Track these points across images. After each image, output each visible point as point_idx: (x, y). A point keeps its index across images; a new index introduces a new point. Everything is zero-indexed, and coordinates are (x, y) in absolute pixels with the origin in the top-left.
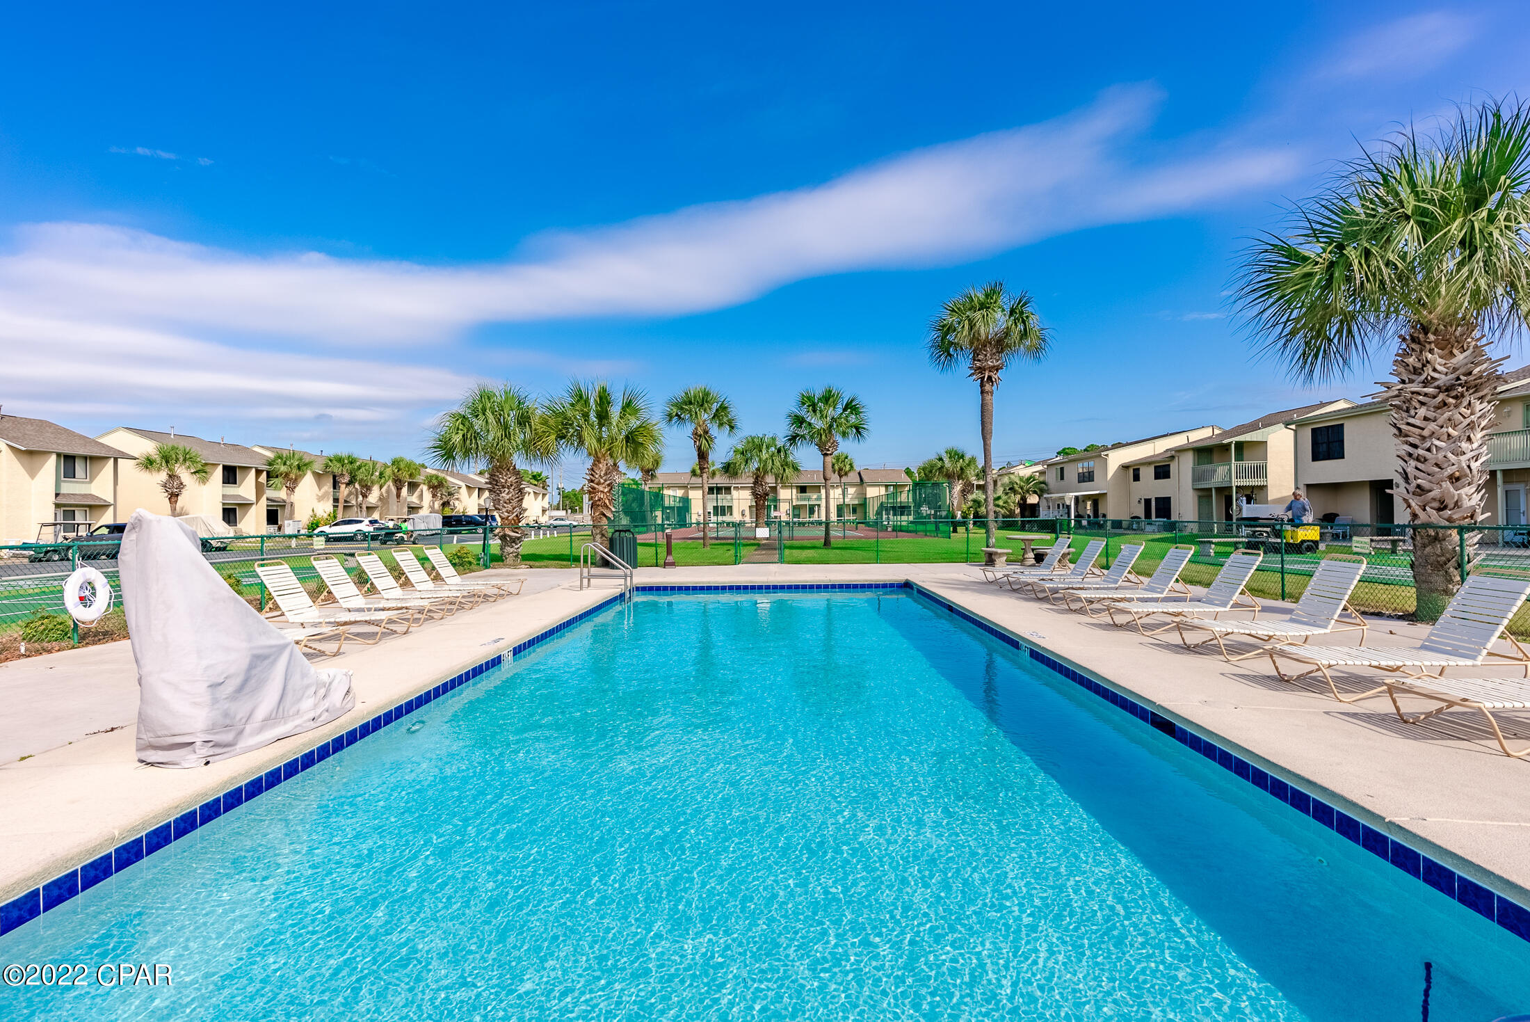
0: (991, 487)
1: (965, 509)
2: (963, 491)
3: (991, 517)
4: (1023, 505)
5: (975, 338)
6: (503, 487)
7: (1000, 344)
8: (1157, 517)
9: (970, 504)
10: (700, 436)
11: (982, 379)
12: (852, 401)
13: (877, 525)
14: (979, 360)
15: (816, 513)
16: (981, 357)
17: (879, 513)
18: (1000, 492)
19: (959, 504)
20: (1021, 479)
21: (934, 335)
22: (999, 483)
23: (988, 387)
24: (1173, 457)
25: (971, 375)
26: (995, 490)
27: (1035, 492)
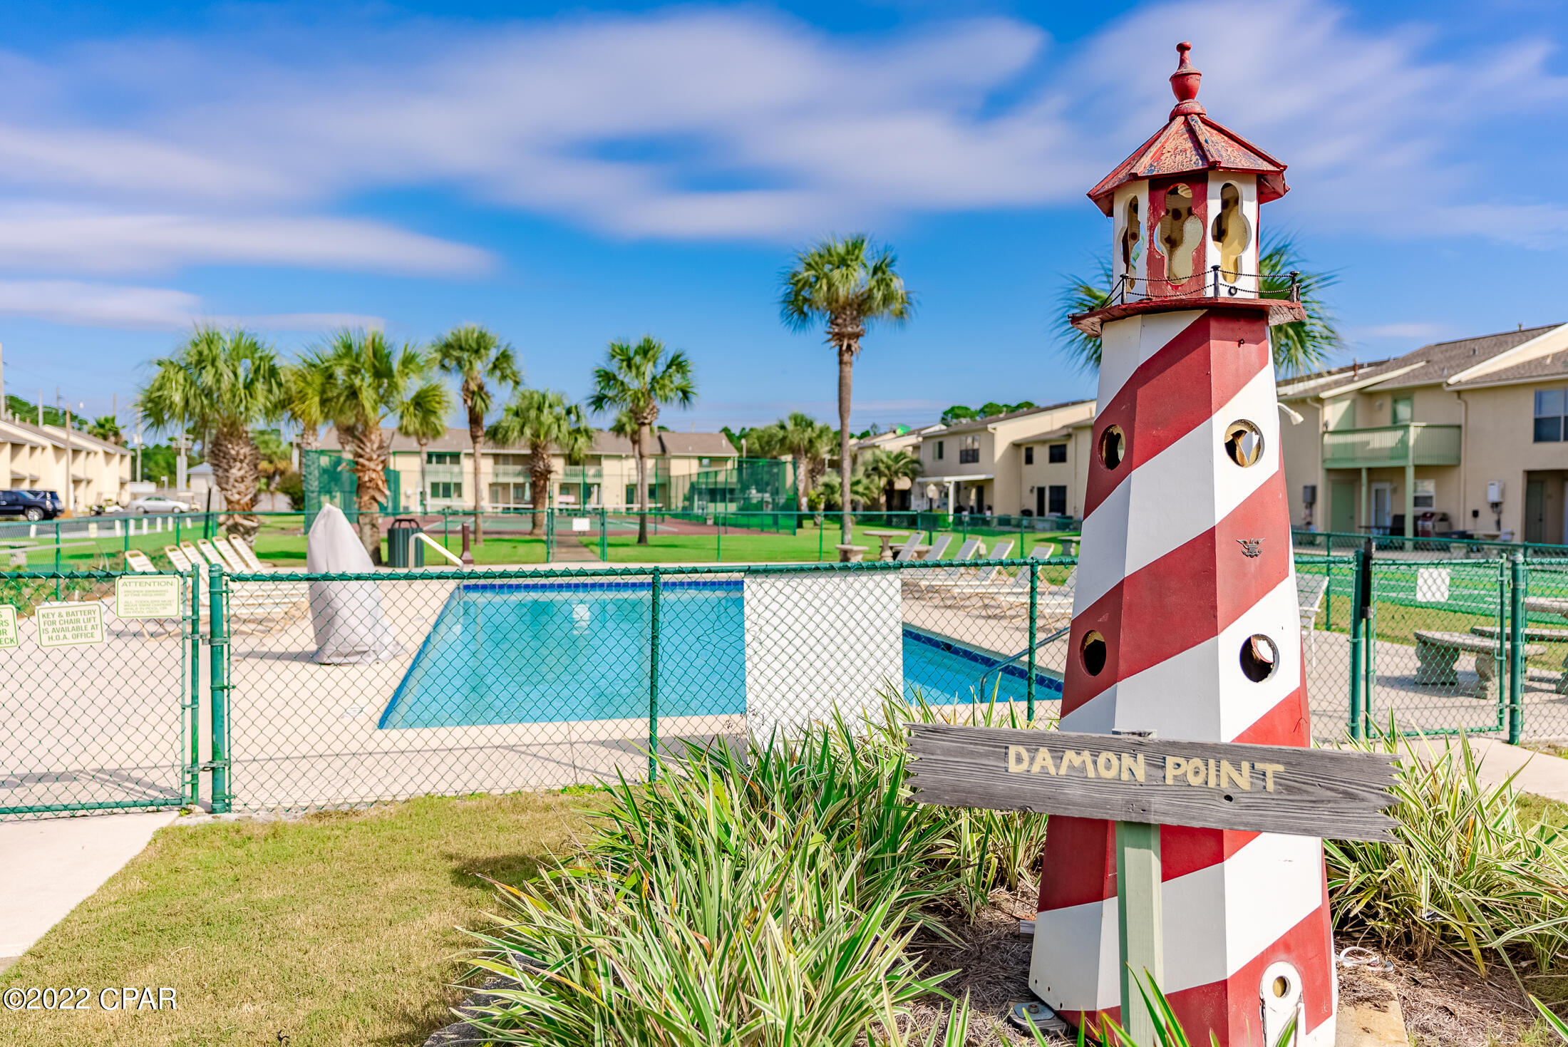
0: (847, 464)
1: (814, 497)
2: (812, 471)
3: (848, 509)
4: (890, 491)
5: (832, 300)
6: (235, 460)
7: (862, 306)
8: (1051, 510)
9: (820, 489)
10: (473, 393)
11: (841, 346)
12: (678, 356)
13: (686, 515)
14: (837, 325)
15: (594, 496)
16: (840, 321)
17: (689, 498)
18: (860, 475)
19: (806, 488)
20: (888, 455)
21: (785, 289)
22: (860, 460)
23: (846, 357)
24: (1069, 436)
25: (829, 341)
26: (853, 471)
27: (905, 474)
